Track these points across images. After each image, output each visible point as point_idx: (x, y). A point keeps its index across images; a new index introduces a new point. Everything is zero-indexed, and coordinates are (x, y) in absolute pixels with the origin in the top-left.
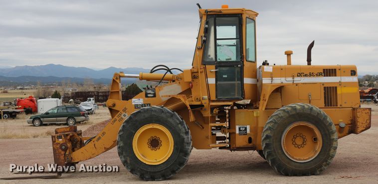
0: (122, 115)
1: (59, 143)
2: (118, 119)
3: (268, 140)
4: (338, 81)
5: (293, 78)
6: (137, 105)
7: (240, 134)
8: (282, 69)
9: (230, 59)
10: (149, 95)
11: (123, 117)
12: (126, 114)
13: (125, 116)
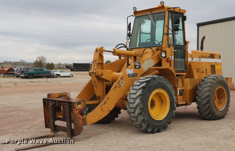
0: (120, 83)
1: (78, 109)
2: (118, 86)
3: (208, 98)
4: (215, 62)
5: (200, 59)
6: (130, 74)
7: (180, 95)
8: (195, 53)
9: (180, 44)
10: (137, 67)
11: (121, 84)
12: (123, 82)
13: (122, 83)
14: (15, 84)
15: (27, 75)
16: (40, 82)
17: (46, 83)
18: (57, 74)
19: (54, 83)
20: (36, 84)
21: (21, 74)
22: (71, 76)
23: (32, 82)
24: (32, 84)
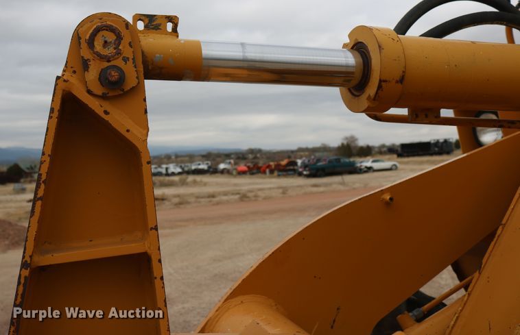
14: (285, 190)
15: (314, 172)
16: (331, 184)
17: (341, 188)
18: (366, 167)
19: (357, 185)
20: (321, 189)
21: (305, 170)
22: (394, 167)
23: (315, 186)
24: (315, 189)
